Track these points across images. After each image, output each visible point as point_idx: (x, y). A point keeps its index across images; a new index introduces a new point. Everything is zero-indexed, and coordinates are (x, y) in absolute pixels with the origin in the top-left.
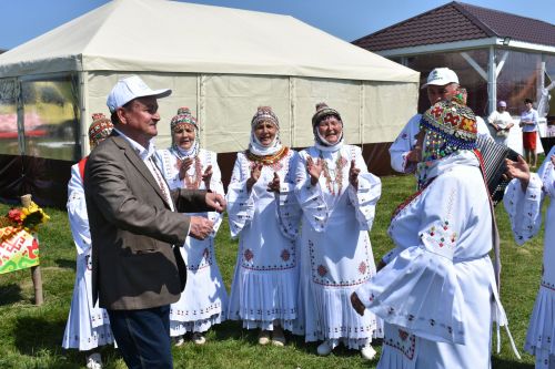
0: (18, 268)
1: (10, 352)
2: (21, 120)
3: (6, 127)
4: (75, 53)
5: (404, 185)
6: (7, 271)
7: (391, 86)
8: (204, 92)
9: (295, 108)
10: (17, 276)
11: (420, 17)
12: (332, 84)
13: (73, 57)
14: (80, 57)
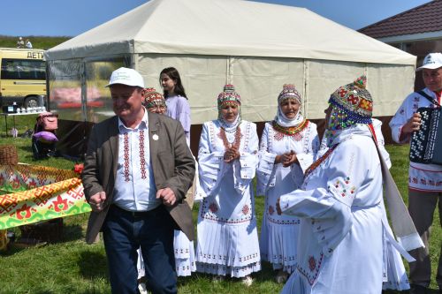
0: (81, 212)
1: (73, 279)
2: (84, 93)
3: (72, 98)
4: (129, 39)
5: (401, 154)
6: (72, 214)
7: (391, 68)
8: (232, 72)
9: (307, 86)
10: (80, 218)
11: (417, 9)
12: (340, 66)
13: (127, 42)
14: (132, 42)
